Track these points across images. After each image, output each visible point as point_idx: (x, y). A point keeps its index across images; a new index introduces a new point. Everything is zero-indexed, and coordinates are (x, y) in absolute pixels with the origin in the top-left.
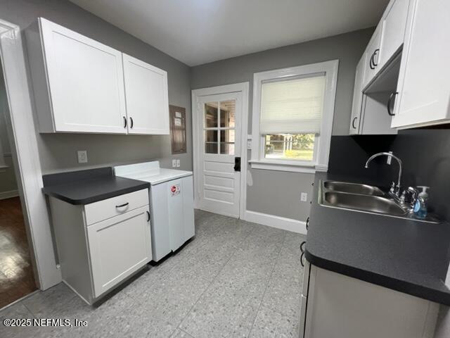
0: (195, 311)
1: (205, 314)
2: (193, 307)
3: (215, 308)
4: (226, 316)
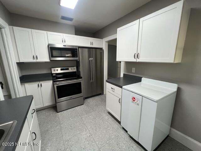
0: (90, 136)
1: (86, 139)
2: (92, 136)
3: (85, 144)
4: (79, 147)
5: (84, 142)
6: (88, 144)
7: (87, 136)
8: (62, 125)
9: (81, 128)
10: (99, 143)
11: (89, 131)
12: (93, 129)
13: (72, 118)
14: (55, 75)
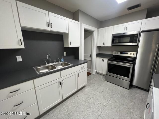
2: (105, 107)
4: (94, 102)
5: (98, 104)
6: (99, 107)
7: (103, 104)
8: (100, 87)
9: (106, 98)
10: (103, 114)
11: (108, 104)
12: (111, 106)
13: (108, 89)
14: (115, 56)
